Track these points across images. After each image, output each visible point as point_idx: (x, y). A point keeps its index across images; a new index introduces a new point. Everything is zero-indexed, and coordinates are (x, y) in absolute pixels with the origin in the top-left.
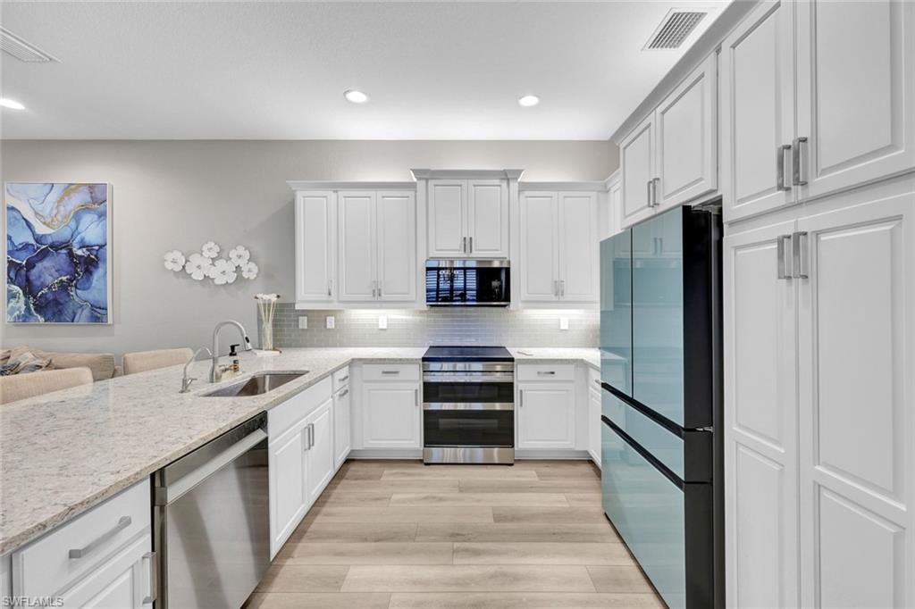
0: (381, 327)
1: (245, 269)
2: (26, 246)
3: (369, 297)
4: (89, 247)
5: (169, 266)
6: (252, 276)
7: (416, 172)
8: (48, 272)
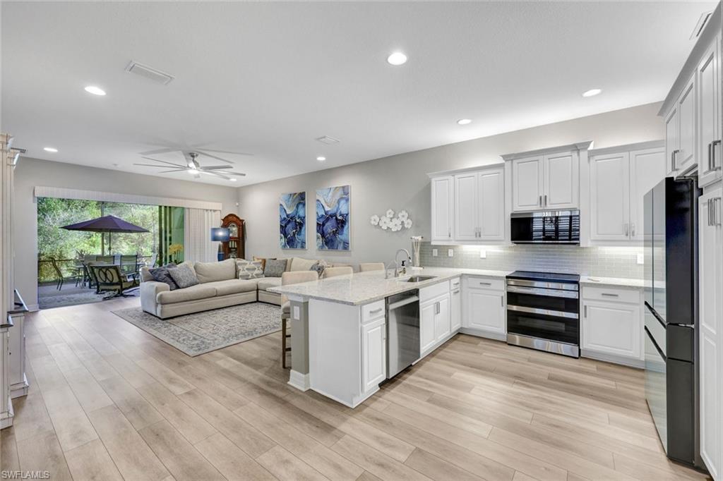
0: (482, 256)
1: (406, 222)
3: (474, 238)
4: (343, 215)
5: (373, 222)
6: (409, 227)
7: (504, 157)
8: (330, 227)
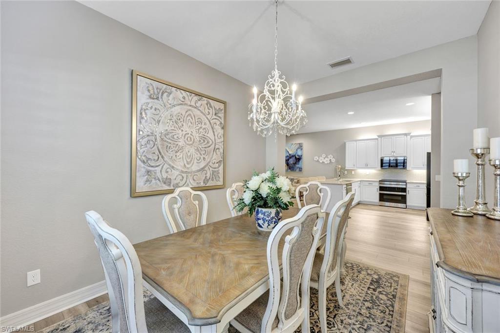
0: (367, 174)
1: (332, 159)
2: (288, 156)
3: (364, 166)
4: (299, 156)
5: (315, 159)
6: (334, 161)
7: (378, 136)
8: (291, 161)
